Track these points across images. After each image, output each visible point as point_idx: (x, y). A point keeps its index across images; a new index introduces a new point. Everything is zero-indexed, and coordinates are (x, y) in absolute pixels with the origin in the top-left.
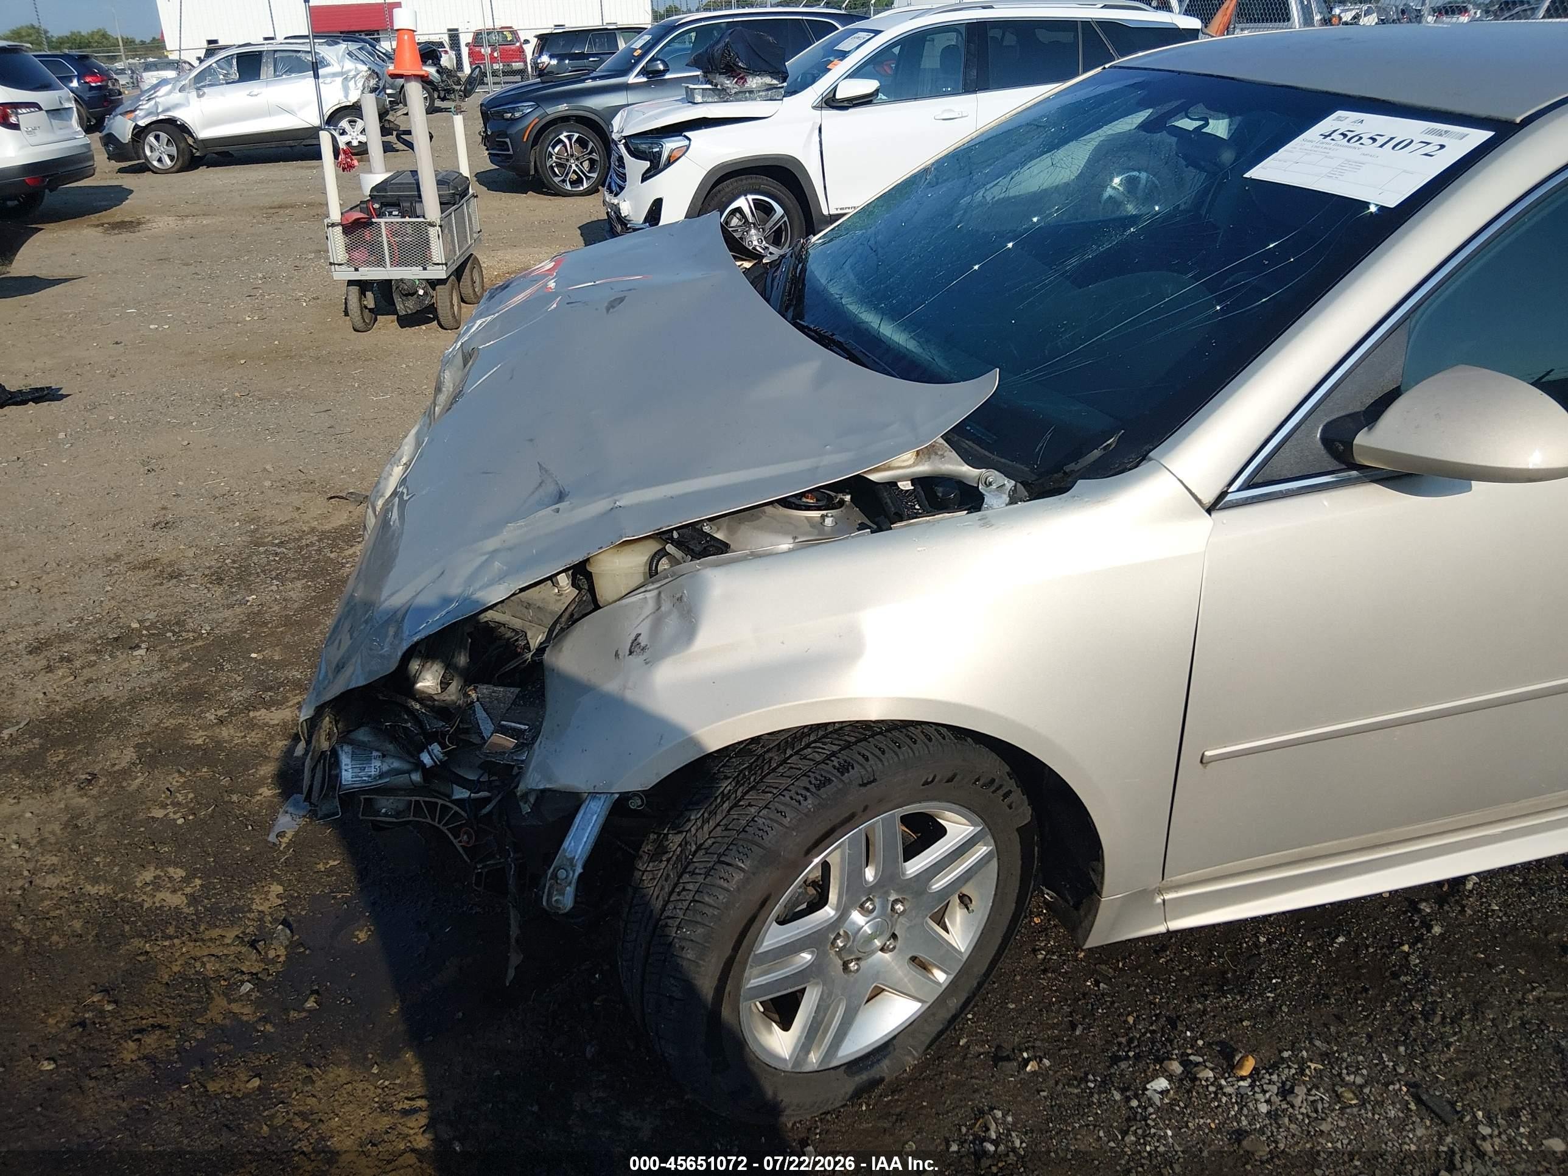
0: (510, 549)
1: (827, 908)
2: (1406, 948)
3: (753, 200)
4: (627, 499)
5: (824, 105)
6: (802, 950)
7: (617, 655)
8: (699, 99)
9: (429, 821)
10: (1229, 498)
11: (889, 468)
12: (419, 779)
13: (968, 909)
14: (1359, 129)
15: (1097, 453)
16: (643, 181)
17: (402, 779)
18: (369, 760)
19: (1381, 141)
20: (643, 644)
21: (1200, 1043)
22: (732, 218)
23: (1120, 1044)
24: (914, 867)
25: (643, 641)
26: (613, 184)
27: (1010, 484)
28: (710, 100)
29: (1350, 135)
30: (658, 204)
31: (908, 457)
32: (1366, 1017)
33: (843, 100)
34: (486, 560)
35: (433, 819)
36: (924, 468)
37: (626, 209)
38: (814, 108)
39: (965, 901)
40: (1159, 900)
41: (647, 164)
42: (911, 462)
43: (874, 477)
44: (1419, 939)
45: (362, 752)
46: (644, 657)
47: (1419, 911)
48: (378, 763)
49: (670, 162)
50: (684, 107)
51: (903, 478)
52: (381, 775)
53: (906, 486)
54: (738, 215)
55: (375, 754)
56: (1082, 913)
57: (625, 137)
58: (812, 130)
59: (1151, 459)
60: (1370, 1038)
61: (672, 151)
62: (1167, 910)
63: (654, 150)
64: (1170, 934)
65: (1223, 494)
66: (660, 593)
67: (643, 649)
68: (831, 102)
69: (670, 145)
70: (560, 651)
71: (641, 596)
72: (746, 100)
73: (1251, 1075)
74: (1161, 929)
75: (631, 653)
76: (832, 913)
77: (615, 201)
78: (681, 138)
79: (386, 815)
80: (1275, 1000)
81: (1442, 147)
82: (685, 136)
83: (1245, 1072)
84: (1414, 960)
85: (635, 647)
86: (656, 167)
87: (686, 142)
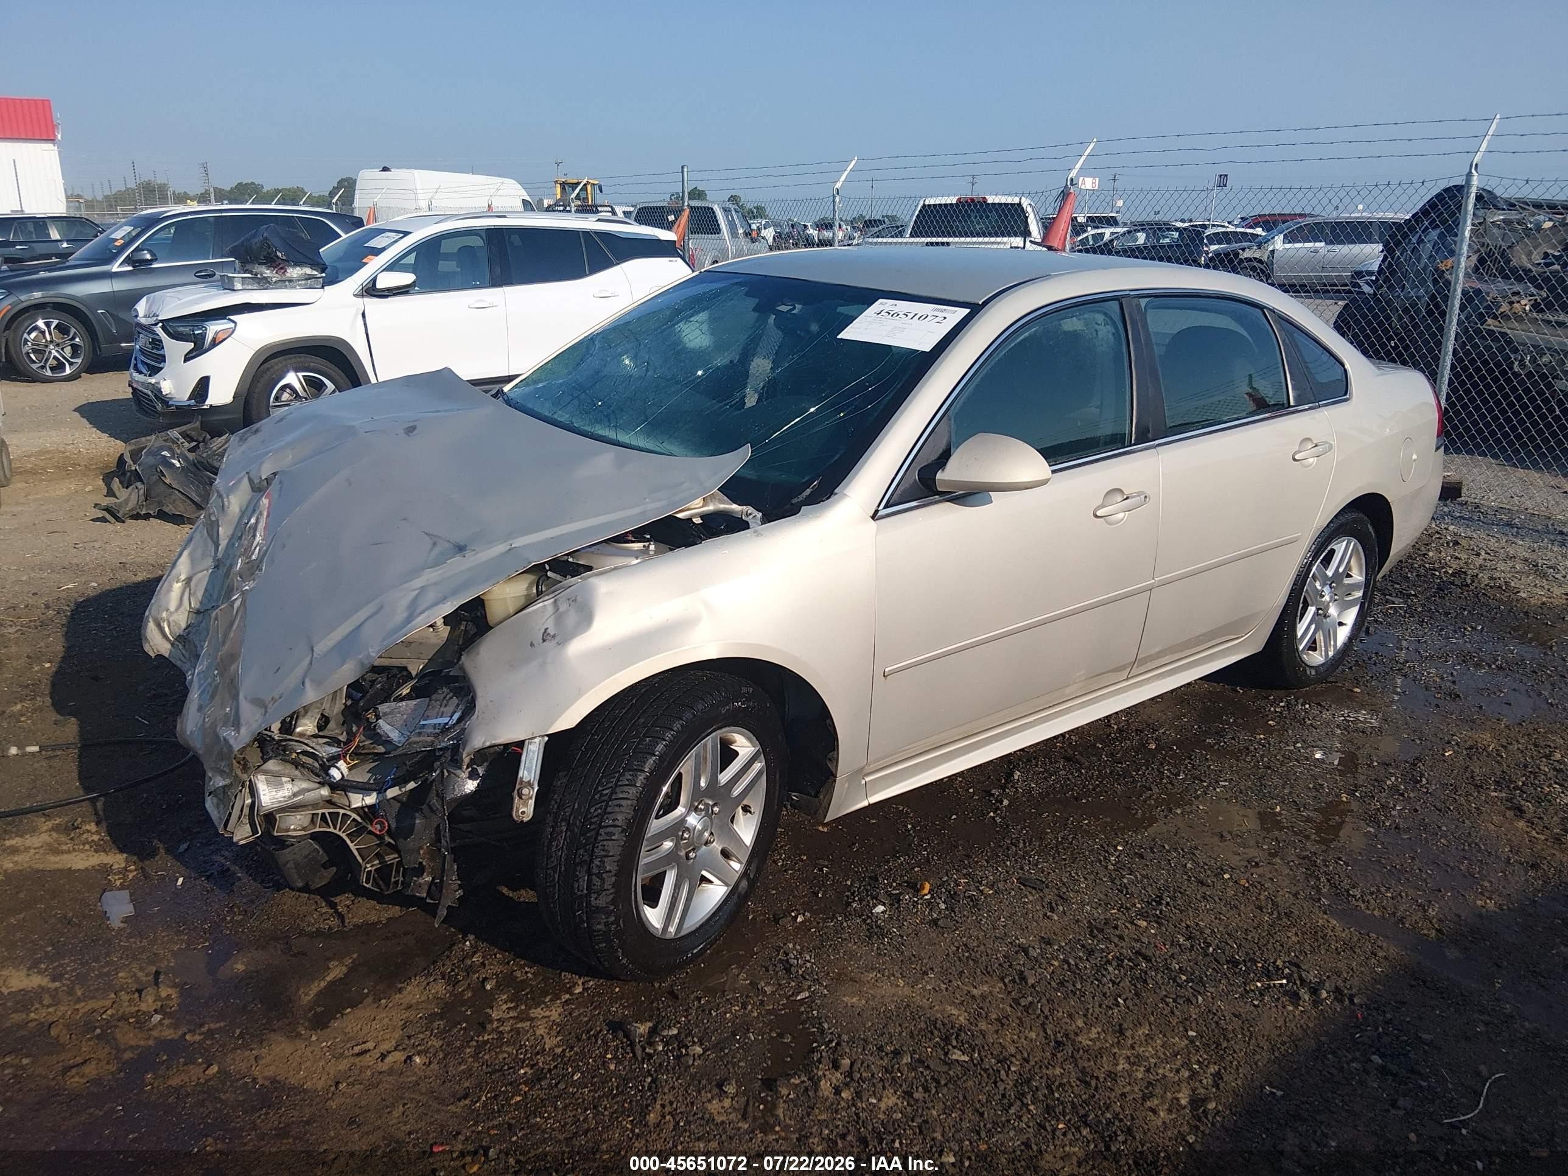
0: (436, 584)
1: (679, 807)
2: (992, 814)
3: (303, 376)
4: (518, 543)
5: (365, 294)
6: (665, 839)
7: (532, 645)
8: (238, 286)
9: (332, 830)
10: (880, 513)
11: (688, 510)
12: (327, 793)
13: (750, 812)
14: (896, 310)
15: (808, 491)
16: (185, 361)
17: (311, 796)
18: (281, 784)
19: (910, 316)
20: (552, 634)
21: (894, 884)
22: (282, 394)
23: (847, 896)
24: (724, 777)
25: (551, 631)
26: (140, 366)
27: (759, 515)
28: (250, 287)
29: (892, 313)
30: (204, 383)
31: (699, 502)
32: (982, 852)
33: (384, 290)
34: (419, 593)
35: (335, 828)
36: (711, 508)
37: (166, 387)
38: (355, 295)
39: (746, 809)
40: (863, 782)
41: (192, 345)
42: (701, 505)
43: (680, 516)
44: (997, 809)
45: (274, 778)
46: (556, 641)
47: (993, 795)
48: (289, 786)
49: (215, 343)
50: (221, 294)
51: (695, 515)
52: (295, 795)
53: (697, 521)
54: (288, 390)
55: (284, 779)
56: (821, 797)
57: (161, 321)
58: (357, 314)
59: (836, 494)
60: (987, 861)
61: (217, 333)
62: (867, 790)
63: (196, 332)
64: (871, 806)
65: (877, 511)
66: (556, 600)
67: (554, 636)
68: (371, 290)
69: (213, 328)
70: (478, 654)
71: (541, 605)
72: (286, 287)
73: (929, 893)
74: (865, 803)
75: (544, 641)
76: (683, 810)
77: (153, 381)
78: (225, 321)
79: (295, 830)
80: (928, 854)
81: (945, 318)
82: (229, 319)
83: (926, 891)
84: (998, 820)
85: (546, 636)
86: (200, 348)
87: (233, 325)
